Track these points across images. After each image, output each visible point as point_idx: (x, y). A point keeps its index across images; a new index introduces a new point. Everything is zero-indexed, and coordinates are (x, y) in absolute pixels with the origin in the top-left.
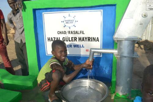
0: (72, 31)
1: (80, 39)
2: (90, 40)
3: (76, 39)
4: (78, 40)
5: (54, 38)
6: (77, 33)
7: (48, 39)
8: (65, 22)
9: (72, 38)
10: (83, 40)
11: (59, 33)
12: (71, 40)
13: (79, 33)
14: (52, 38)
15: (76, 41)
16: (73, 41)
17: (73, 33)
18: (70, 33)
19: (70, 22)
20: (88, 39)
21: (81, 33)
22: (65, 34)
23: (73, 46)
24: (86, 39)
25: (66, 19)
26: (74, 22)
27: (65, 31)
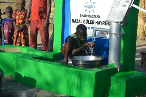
0: (91, 15)
1: (97, 22)
2: (104, 23)
3: (94, 22)
4: (95, 23)
5: (77, 20)
6: (94, 17)
7: (73, 21)
8: (86, 7)
9: (91, 21)
10: (99, 23)
11: (81, 16)
12: (89, 22)
13: (96, 17)
14: (75, 20)
15: (94, 24)
16: (91, 24)
17: (92, 16)
18: (90, 16)
19: (90, 7)
20: (103, 23)
21: (98, 17)
22: (86, 17)
23: (91, 28)
24: (101, 23)
25: (88, 4)
26: (93, 7)
27: (86, 15)
